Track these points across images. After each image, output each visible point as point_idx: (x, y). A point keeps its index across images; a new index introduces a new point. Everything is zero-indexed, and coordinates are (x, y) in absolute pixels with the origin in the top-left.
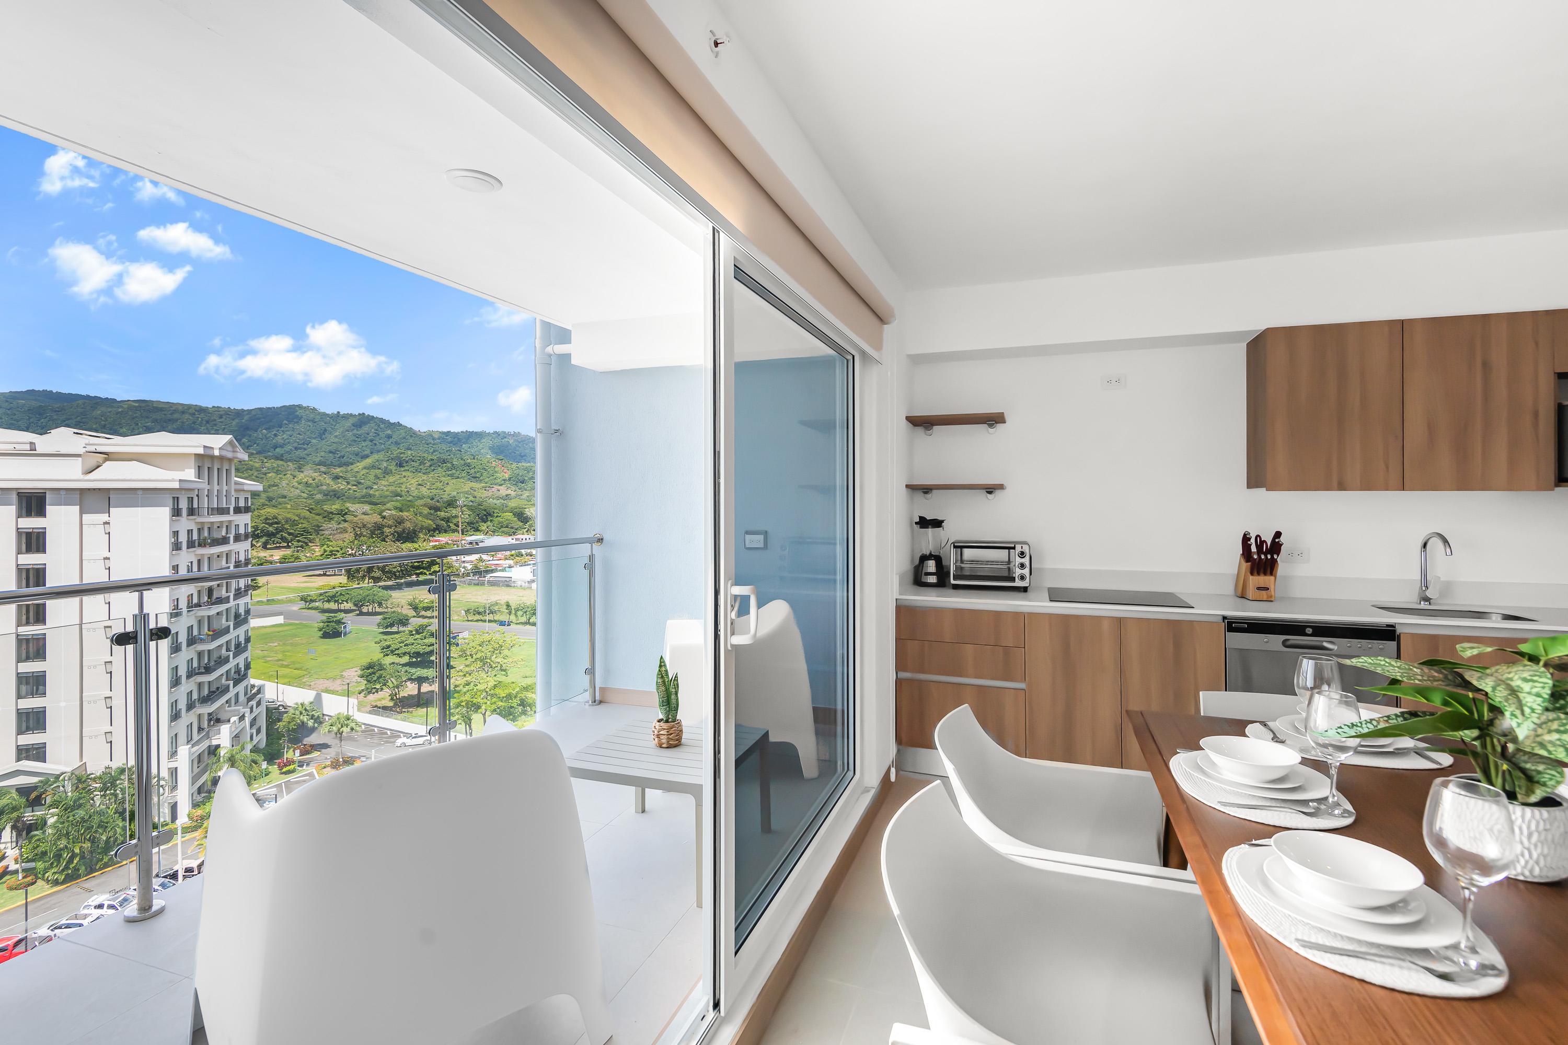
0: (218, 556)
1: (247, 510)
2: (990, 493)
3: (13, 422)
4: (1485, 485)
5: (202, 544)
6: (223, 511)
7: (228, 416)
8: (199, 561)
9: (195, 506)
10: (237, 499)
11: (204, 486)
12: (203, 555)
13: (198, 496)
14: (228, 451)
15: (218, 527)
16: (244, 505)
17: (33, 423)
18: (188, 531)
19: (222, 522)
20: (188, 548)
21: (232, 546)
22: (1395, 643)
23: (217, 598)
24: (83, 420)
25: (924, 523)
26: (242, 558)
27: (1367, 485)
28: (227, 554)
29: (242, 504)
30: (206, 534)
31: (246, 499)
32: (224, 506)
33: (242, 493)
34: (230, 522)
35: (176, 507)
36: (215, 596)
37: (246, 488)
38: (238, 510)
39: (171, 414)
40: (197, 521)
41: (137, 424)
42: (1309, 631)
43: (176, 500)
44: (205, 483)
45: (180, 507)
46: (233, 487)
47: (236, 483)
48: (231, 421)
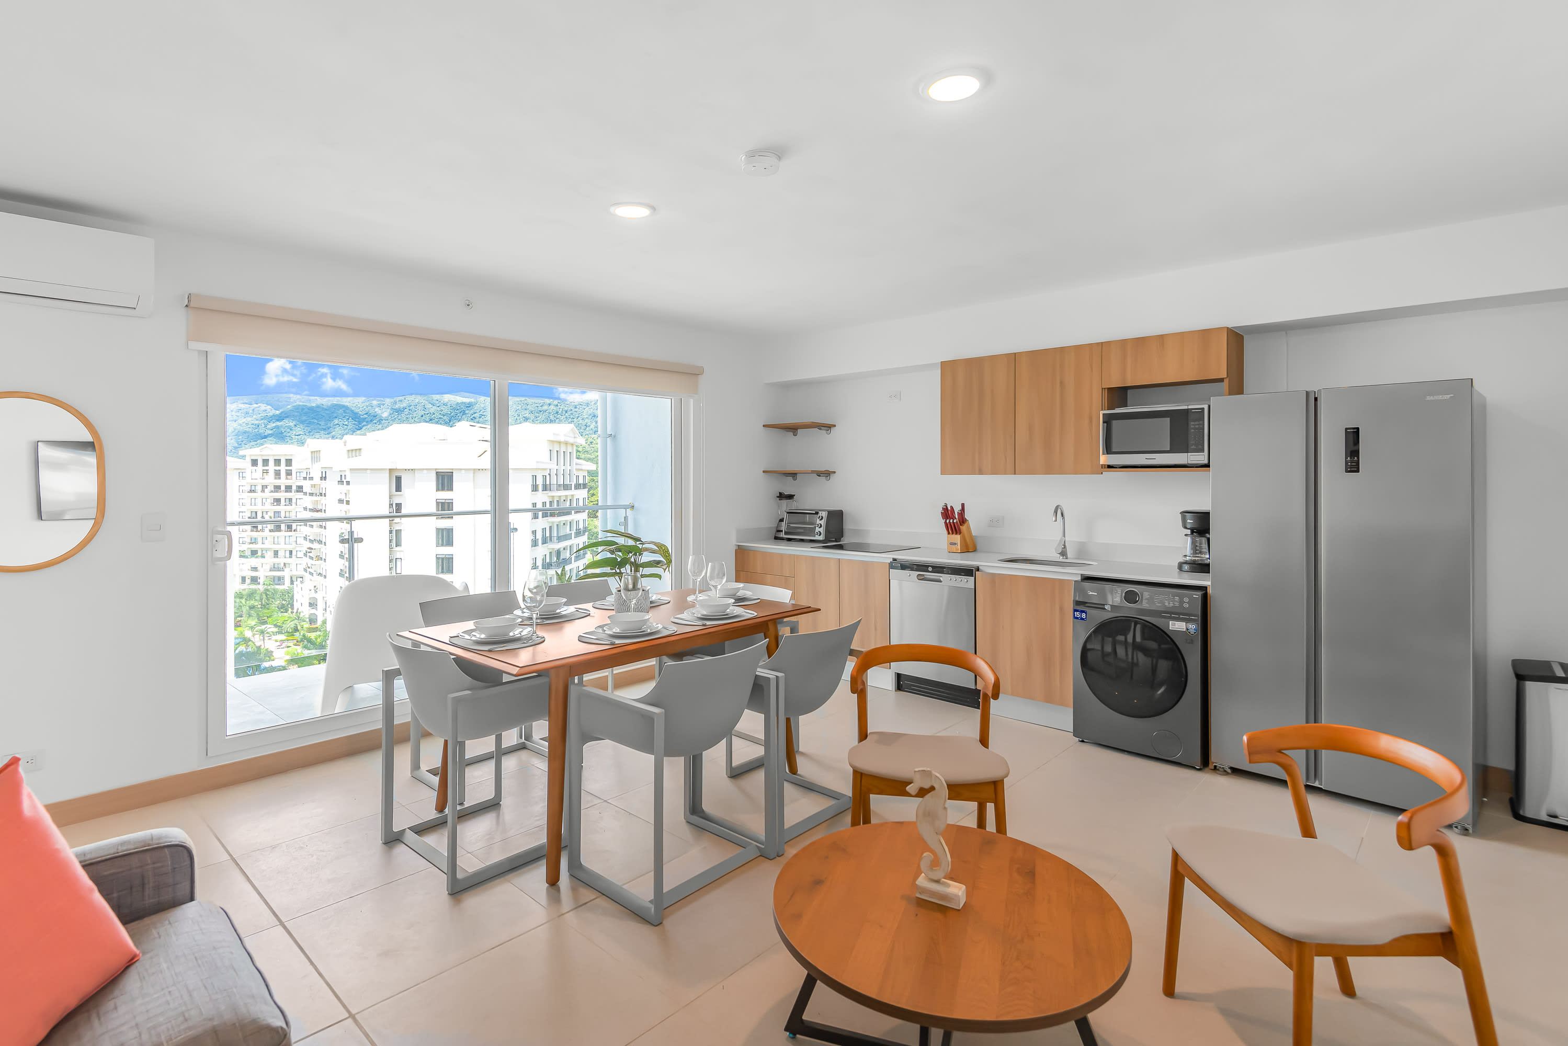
0: (564, 524)
1: (585, 486)
2: (819, 476)
3: (441, 416)
4: (1062, 472)
5: (552, 515)
6: (566, 487)
7: (581, 406)
8: (550, 528)
9: (548, 483)
10: (578, 477)
11: (554, 466)
12: (553, 523)
13: (550, 475)
14: (570, 437)
15: (564, 500)
16: (582, 482)
17: (453, 416)
18: (543, 503)
19: (566, 496)
20: (543, 517)
21: (574, 517)
22: (973, 578)
23: (563, 559)
24: (484, 413)
25: (781, 496)
26: (581, 526)
27: (994, 472)
28: (570, 522)
29: (581, 481)
30: (555, 506)
31: (584, 477)
32: (569, 483)
33: (581, 472)
34: (572, 496)
35: (534, 484)
36: (562, 558)
37: (583, 468)
38: (578, 486)
39: (541, 406)
40: (549, 495)
41: (519, 416)
42: (930, 569)
43: (534, 477)
44: (554, 464)
45: (537, 484)
46: (575, 467)
47: (576, 464)
48: (583, 410)
